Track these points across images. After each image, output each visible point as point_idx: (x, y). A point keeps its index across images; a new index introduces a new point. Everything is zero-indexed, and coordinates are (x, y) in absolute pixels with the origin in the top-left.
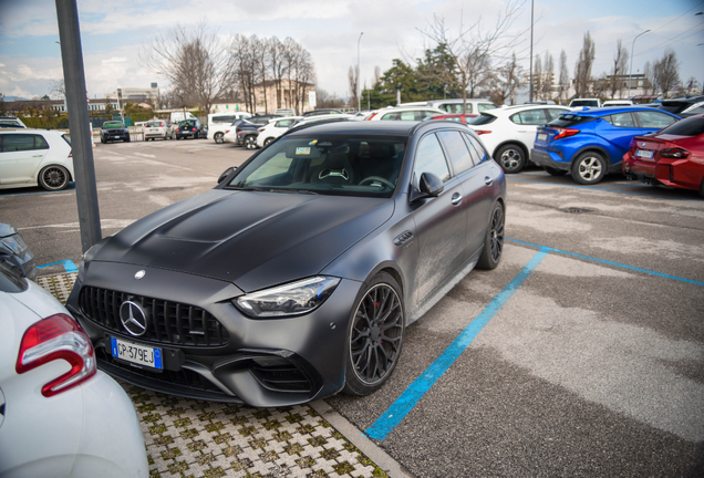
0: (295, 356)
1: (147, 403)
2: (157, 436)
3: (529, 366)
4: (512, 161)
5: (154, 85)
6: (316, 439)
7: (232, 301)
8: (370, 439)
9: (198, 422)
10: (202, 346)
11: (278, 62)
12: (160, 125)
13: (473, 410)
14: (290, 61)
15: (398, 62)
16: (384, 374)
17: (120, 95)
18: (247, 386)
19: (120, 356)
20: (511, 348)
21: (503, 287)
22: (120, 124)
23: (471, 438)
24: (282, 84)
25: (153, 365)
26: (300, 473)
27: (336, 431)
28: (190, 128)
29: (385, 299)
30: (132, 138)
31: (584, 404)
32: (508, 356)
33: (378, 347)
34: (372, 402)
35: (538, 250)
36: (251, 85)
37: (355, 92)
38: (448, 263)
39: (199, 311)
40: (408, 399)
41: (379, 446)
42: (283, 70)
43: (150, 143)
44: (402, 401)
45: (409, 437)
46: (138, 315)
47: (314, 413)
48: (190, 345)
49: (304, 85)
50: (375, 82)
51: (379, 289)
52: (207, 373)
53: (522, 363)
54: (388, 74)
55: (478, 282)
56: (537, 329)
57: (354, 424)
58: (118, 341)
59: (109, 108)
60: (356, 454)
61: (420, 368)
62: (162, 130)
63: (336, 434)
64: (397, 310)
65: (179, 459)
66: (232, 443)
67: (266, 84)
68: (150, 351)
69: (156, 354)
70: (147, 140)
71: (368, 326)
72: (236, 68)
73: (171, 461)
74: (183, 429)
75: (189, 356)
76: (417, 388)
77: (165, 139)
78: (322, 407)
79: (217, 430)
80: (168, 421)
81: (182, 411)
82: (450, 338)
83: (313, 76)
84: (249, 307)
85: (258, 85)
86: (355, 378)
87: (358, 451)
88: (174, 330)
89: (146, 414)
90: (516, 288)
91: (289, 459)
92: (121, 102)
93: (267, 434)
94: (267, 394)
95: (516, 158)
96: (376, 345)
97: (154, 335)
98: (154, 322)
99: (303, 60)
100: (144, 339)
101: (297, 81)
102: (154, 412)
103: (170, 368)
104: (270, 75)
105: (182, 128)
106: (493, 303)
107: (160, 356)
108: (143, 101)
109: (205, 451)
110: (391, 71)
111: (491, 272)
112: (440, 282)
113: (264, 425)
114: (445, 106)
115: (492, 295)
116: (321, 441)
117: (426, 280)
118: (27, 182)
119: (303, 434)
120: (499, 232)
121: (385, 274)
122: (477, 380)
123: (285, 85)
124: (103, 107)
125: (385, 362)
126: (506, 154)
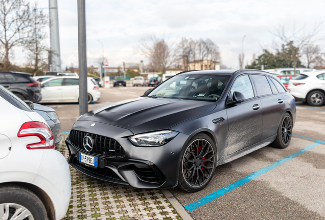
0: (154, 165)
1: (92, 185)
2: (91, 197)
3: (283, 191)
4: (317, 100)
5: (142, 61)
6: (161, 207)
7: (128, 138)
8: (185, 210)
9: (111, 194)
10: (114, 157)
11: (202, 51)
12: (141, 79)
13: (243, 205)
14: (208, 50)
15: (266, 51)
16: (203, 184)
17: (124, 65)
18: (131, 178)
19: (82, 161)
20: (277, 183)
21: (285, 157)
22: (123, 78)
23: (236, 216)
24: (204, 62)
25: (93, 165)
26: (147, 218)
27: (171, 205)
28: (155, 81)
29: (203, 147)
30: (127, 85)
31: (306, 211)
32: (273, 186)
33: (199, 170)
34: (193, 196)
35: (315, 142)
36: (188, 62)
37: (241, 66)
38: (249, 138)
39: (113, 141)
40: (211, 197)
41: (189, 213)
42: (205, 55)
43: (136, 88)
44: (208, 197)
45: (204, 211)
46: (89, 142)
47: (164, 197)
48: (109, 157)
49: (215, 62)
50: (253, 61)
51: (201, 141)
52: (115, 170)
53: (279, 190)
54: (260, 57)
55: (273, 153)
56: (295, 176)
57: (181, 203)
58: (82, 154)
59: (119, 72)
60: (176, 215)
61: (223, 186)
62: (142, 82)
63: (171, 206)
64: (211, 154)
65: (97, 207)
66: (122, 203)
67: (195, 62)
68: (93, 158)
69: (95, 160)
70: (134, 86)
71: (194, 158)
72: (181, 53)
73: (93, 207)
74: (103, 196)
75: (109, 162)
76: (217, 193)
77: (143, 86)
78: (168, 194)
79: (118, 198)
80: (98, 192)
81: (106, 189)
82: (245, 175)
83: (220, 58)
84: (135, 141)
85: (192, 62)
86: (184, 182)
87: (178, 214)
88: (103, 150)
89: (90, 189)
90: (293, 157)
91: (144, 213)
92: (124, 68)
93: (139, 202)
94: (140, 182)
95: (320, 98)
96: (198, 169)
97: (95, 152)
98: (96, 146)
99: (215, 50)
100: (91, 153)
101: (211, 61)
102: (93, 189)
103: (100, 167)
104: (198, 57)
105: (151, 81)
106: (276, 163)
107: (97, 160)
108: (135, 68)
109: (109, 205)
110: (262, 56)
111: (283, 150)
112: (244, 148)
113: (139, 199)
114: (284, 72)
115: (277, 160)
116: (162, 208)
117: (233, 144)
118: (73, 100)
119: (155, 204)
120: (288, 129)
121: (204, 134)
122: (251, 193)
123: (205, 62)
124: (116, 71)
125: (203, 178)
126: (314, 96)
